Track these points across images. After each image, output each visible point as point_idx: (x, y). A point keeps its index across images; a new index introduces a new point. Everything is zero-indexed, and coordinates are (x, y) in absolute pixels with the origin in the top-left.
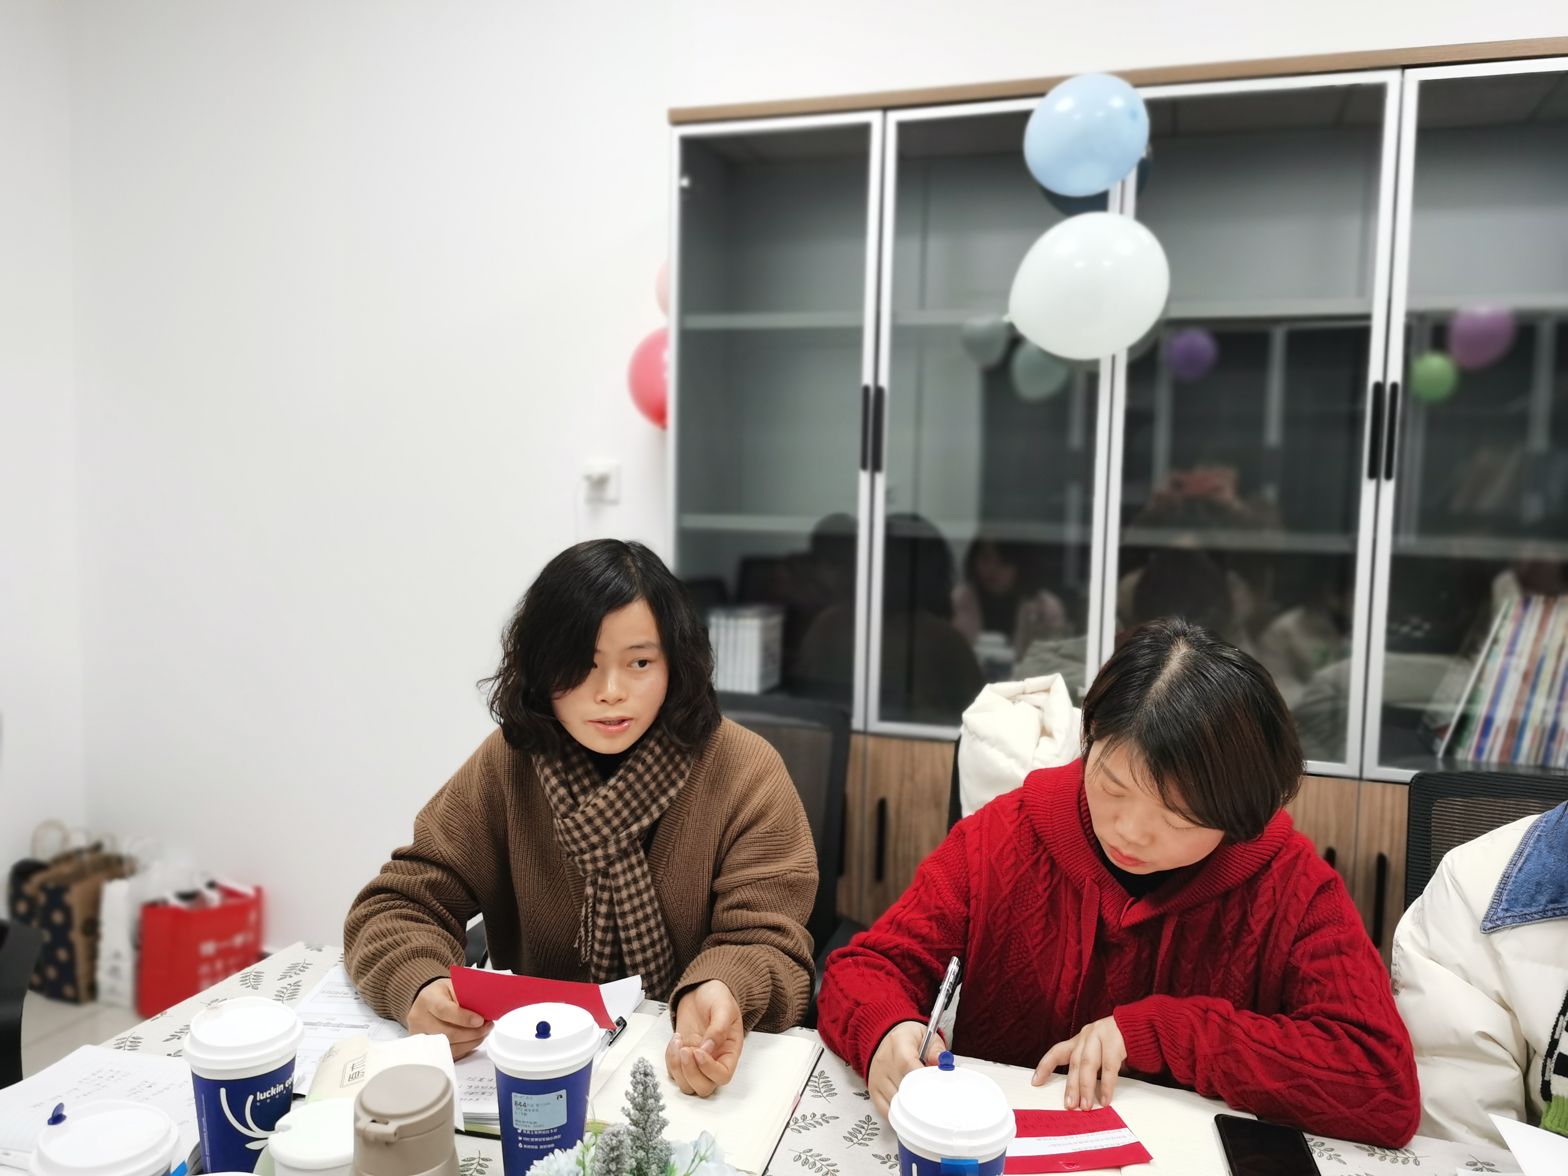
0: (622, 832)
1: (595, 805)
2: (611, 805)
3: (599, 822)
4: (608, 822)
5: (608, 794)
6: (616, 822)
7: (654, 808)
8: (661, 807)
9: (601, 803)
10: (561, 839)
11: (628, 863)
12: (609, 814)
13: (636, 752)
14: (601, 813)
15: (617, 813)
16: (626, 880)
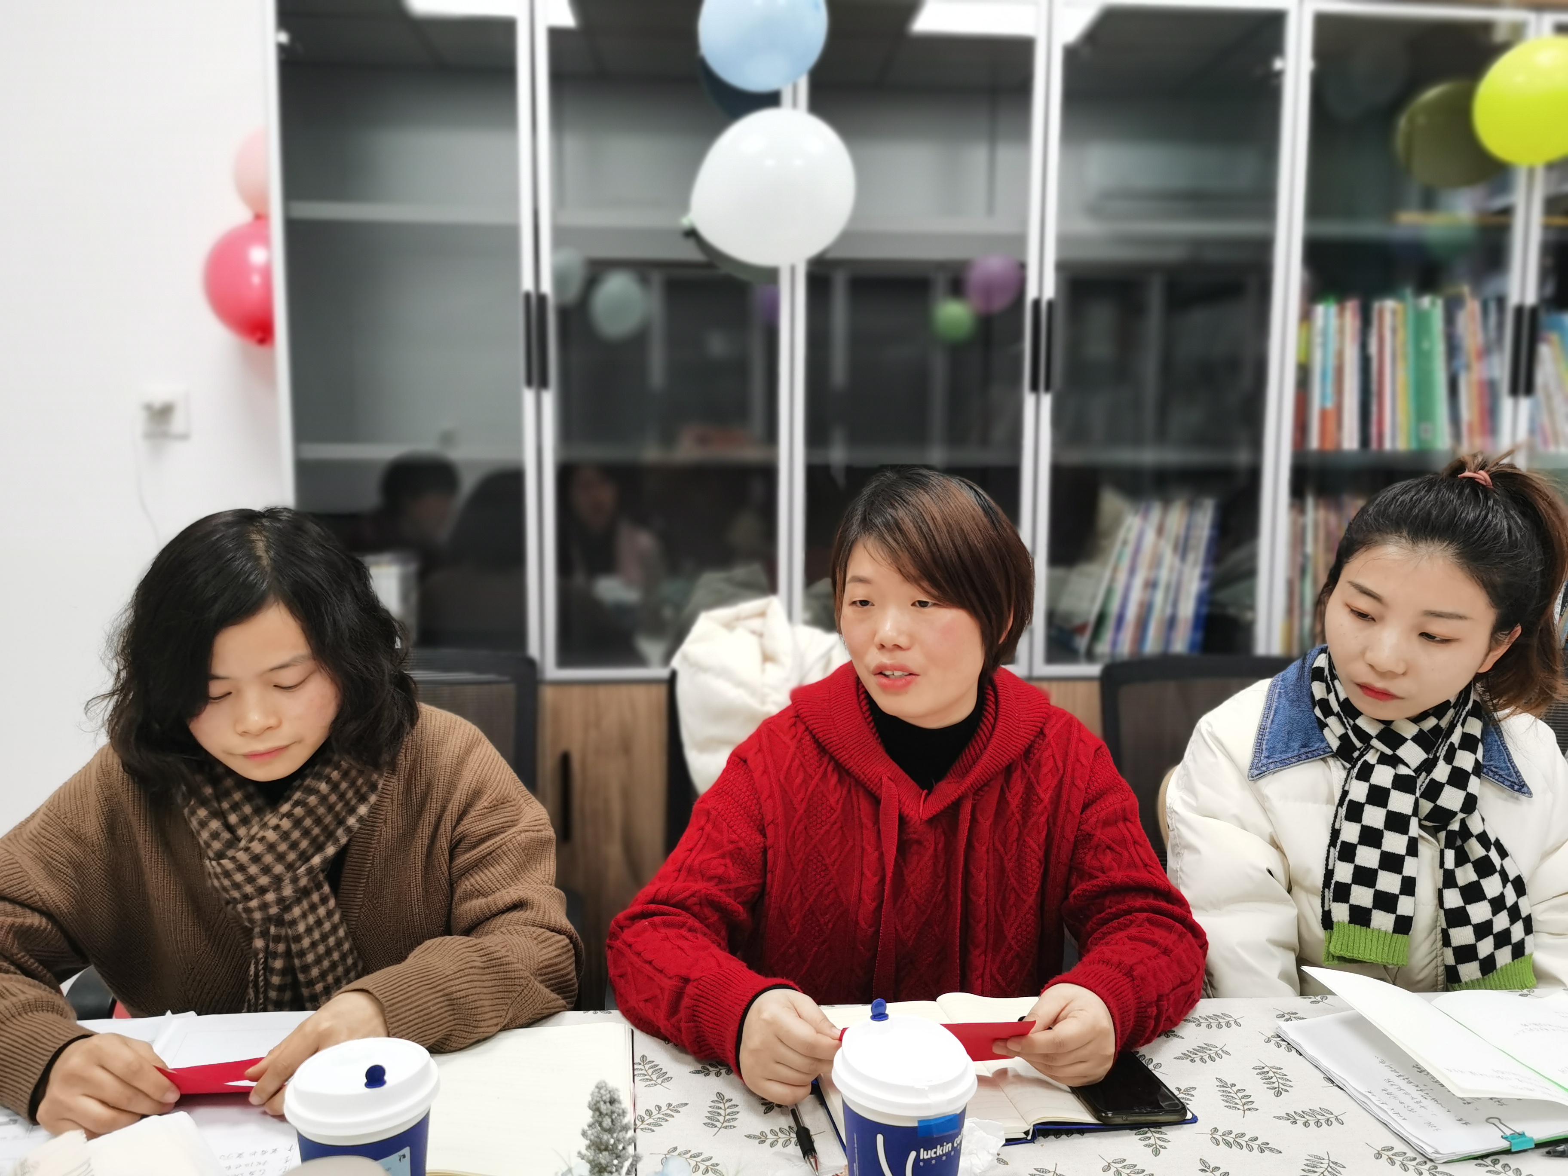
0: (300, 867)
1: (263, 839)
2: (285, 836)
3: (268, 859)
4: (281, 857)
5: (280, 823)
6: (292, 856)
7: (340, 832)
8: (349, 830)
9: (271, 836)
10: (216, 883)
11: (308, 903)
12: (283, 847)
13: (316, 768)
14: (271, 847)
15: (294, 846)
16: (307, 925)
